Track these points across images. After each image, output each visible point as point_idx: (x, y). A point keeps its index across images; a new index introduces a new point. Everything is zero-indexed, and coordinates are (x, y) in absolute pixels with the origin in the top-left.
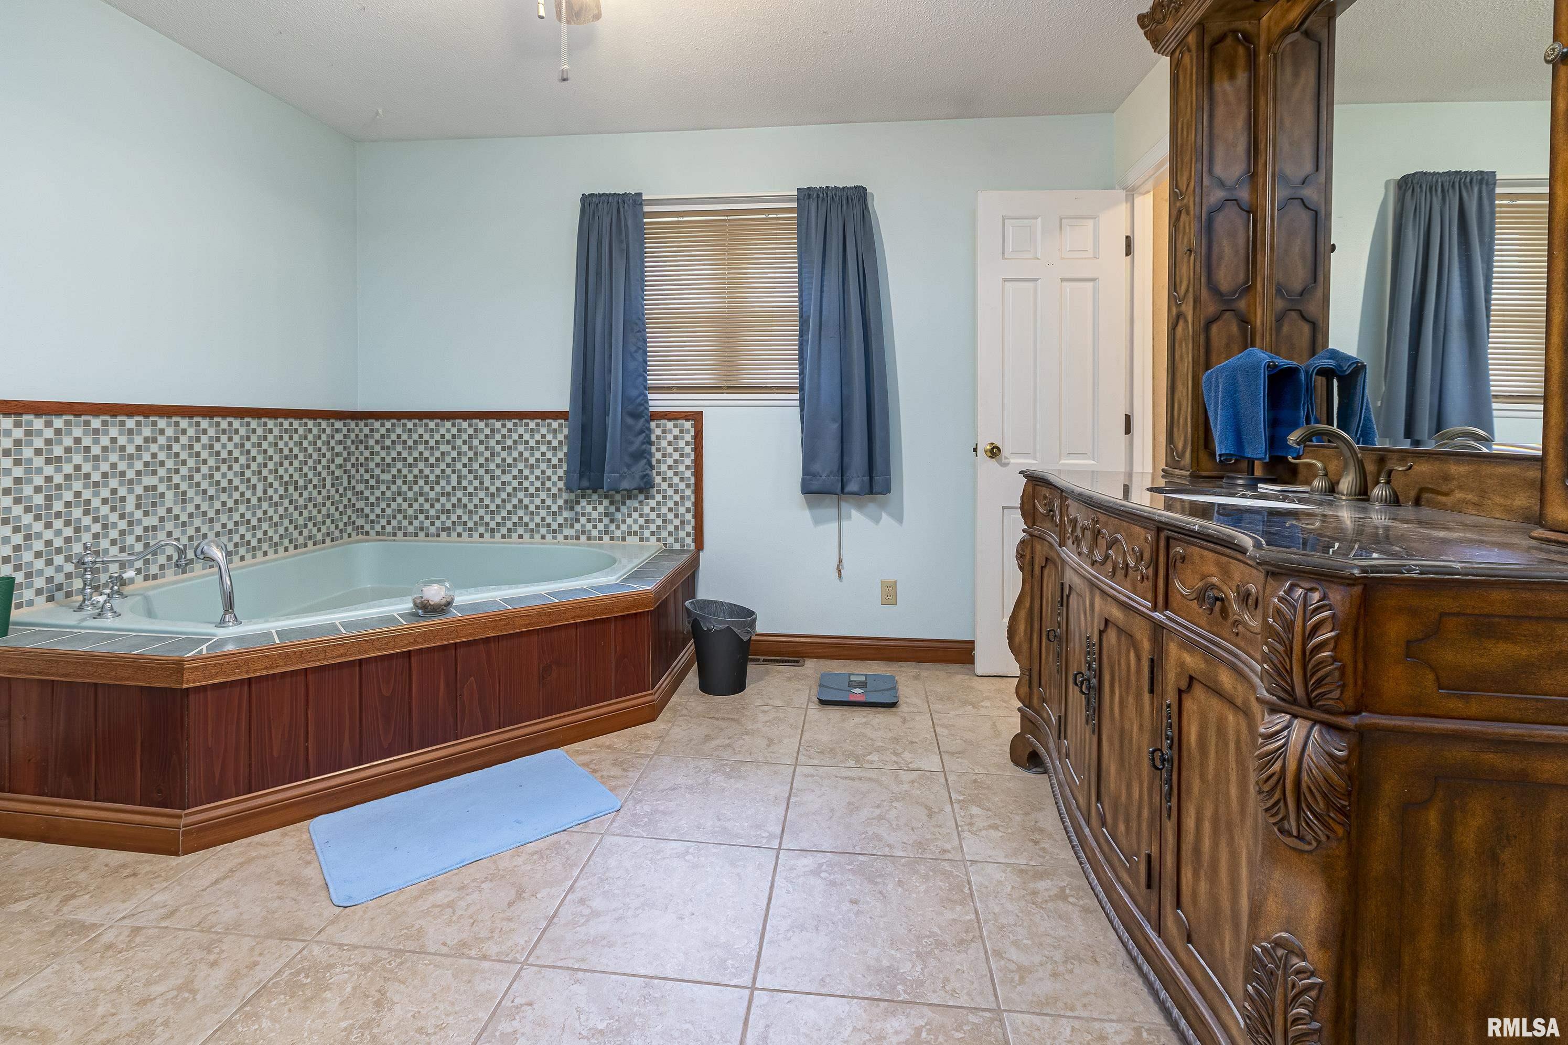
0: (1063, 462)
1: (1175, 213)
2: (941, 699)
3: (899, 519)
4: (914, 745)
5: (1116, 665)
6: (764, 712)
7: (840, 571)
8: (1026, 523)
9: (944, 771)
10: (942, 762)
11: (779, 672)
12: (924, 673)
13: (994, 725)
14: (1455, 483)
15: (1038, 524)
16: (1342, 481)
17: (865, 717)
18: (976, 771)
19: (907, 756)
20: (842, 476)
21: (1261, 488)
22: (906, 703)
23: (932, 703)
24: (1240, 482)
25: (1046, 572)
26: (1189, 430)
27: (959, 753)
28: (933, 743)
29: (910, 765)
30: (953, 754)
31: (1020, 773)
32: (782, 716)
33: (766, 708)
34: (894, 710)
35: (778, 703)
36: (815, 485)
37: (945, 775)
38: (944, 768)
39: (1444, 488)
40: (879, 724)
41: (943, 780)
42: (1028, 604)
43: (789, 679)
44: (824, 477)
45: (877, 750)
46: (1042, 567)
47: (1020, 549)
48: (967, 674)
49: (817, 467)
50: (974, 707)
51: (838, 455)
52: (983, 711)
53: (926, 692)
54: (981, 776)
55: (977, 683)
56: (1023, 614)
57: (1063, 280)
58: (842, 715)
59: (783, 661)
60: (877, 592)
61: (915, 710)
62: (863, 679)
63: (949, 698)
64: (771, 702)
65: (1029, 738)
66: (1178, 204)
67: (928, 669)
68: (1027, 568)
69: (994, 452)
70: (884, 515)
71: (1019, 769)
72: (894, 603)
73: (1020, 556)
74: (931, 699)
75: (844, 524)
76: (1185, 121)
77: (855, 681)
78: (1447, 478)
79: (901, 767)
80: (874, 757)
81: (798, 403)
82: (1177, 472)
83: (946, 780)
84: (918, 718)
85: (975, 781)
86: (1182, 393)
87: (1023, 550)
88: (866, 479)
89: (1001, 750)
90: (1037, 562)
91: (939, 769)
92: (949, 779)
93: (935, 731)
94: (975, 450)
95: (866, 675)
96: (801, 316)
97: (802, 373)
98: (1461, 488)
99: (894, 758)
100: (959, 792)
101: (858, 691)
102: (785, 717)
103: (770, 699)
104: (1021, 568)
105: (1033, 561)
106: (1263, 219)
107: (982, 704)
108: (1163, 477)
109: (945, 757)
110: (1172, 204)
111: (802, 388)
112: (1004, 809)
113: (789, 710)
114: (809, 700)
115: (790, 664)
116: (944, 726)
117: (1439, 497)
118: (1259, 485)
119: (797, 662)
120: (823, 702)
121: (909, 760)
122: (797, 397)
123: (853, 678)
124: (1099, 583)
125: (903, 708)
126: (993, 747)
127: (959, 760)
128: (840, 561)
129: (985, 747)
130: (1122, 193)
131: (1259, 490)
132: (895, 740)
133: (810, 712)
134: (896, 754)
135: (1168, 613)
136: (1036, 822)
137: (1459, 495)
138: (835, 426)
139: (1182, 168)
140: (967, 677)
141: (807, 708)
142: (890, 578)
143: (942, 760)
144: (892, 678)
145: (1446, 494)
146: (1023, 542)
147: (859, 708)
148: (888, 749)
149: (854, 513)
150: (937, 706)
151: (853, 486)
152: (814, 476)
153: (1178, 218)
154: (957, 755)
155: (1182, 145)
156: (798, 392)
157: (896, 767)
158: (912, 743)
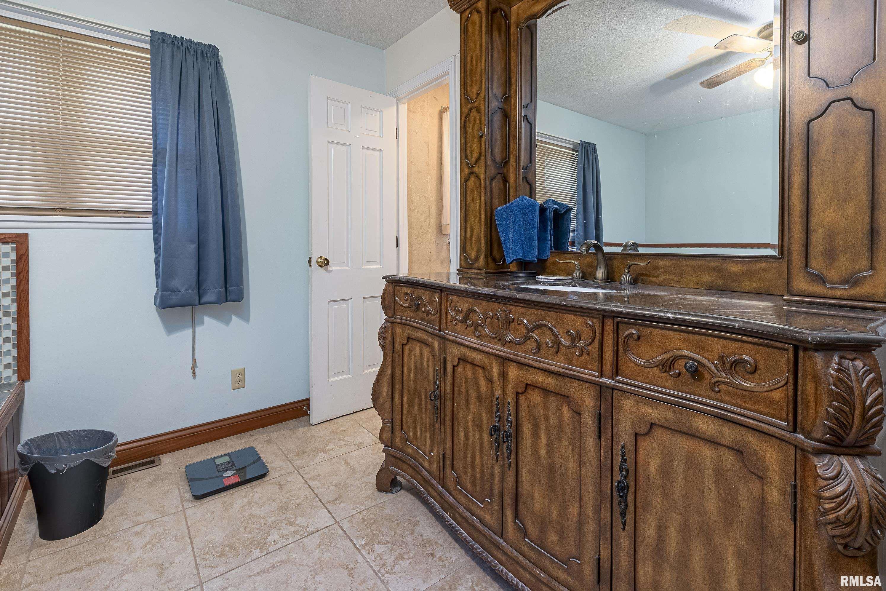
0: (364, 267)
1: (466, 111)
2: (298, 455)
3: (247, 319)
4: (301, 506)
5: (542, 419)
6: (138, 534)
7: (194, 370)
8: (386, 314)
9: (337, 522)
10: (331, 514)
11: (136, 480)
12: (274, 435)
13: (347, 464)
14: (662, 270)
15: (399, 314)
16: (598, 272)
17: (245, 496)
18: (359, 510)
19: (300, 520)
20: (199, 289)
21: (538, 278)
22: (273, 468)
23: (293, 460)
24: (521, 275)
25: (407, 348)
26: (483, 245)
27: (337, 499)
28: (313, 499)
29: (308, 530)
30: (333, 502)
31: (385, 497)
32: (161, 530)
33: (138, 528)
34: (266, 479)
35: (150, 516)
36: (174, 299)
37: (339, 525)
38: (335, 519)
39: (654, 273)
40: (260, 498)
41: (340, 531)
42: (389, 372)
43: (151, 484)
44: (182, 291)
45: (273, 526)
46: (403, 345)
47: (381, 334)
48: (305, 426)
49: (176, 283)
50: (325, 452)
51: (195, 271)
52: (333, 454)
53: (283, 452)
54: (364, 513)
55: (314, 431)
56: (385, 381)
57: (364, 148)
58: (223, 503)
59: (136, 466)
60: (228, 382)
61: (284, 472)
62: (227, 459)
63: (303, 451)
64: (140, 519)
65: (393, 470)
66: (469, 106)
67: (274, 431)
68: (389, 347)
69: (325, 263)
70: (234, 317)
71: (383, 494)
72: (243, 386)
73: (382, 337)
74: (291, 457)
75: (198, 329)
76: (474, 55)
77: (221, 464)
78: (656, 268)
79: (302, 535)
80: (274, 536)
81: (151, 226)
82: (473, 271)
83: (343, 530)
84: (290, 479)
85: (363, 520)
86: (474, 222)
87: (384, 334)
88: (223, 290)
89: (363, 483)
90: (398, 341)
91: (331, 522)
92: (345, 528)
93: (309, 486)
94: (310, 262)
95: (229, 455)
96: (155, 148)
97: (155, 199)
98: (665, 272)
99: (292, 529)
100: (358, 537)
101: (229, 473)
102: (164, 530)
103: (139, 515)
104: (383, 347)
105: (394, 341)
106: (514, 123)
107: (328, 447)
108: (458, 274)
109: (329, 507)
110: (463, 105)
111: (155, 213)
112: (396, 536)
113: (166, 519)
114: (183, 500)
115: (146, 467)
116: (314, 478)
117: (651, 278)
118: (537, 277)
119: (153, 462)
120: (197, 498)
121: (305, 524)
122: (150, 220)
123: (218, 462)
124: (518, 358)
125: (273, 474)
126: (357, 482)
127: (341, 505)
128: (195, 361)
129: (352, 485)
130: (394, 100)
131: (537, 279)
132: (283, 508)
133: (189, 513)
134: (292, 523)
135: (619, 378)
136: (422, 536)
137: (664, 277)
138: (193, 247)
139: (472, 84)
140: (306, 428)
141: (184, 510)
142: (238, 367)
143: (329, 511)
144: (252, 451)
145: (656, 277)
146: (383, 329)
147: (236, 489)
148: (281, 521)
149: (207, 319)
150: (298, 462)
151: (209, 297)
152: (173, 291)
153: (468, 114)
154: (337, 502)
155: (471, 70)
156: (151, 216)
157: (297, 537)
158: (298, 505)
